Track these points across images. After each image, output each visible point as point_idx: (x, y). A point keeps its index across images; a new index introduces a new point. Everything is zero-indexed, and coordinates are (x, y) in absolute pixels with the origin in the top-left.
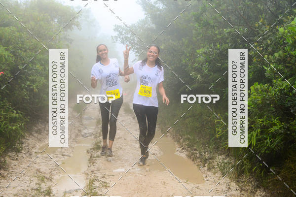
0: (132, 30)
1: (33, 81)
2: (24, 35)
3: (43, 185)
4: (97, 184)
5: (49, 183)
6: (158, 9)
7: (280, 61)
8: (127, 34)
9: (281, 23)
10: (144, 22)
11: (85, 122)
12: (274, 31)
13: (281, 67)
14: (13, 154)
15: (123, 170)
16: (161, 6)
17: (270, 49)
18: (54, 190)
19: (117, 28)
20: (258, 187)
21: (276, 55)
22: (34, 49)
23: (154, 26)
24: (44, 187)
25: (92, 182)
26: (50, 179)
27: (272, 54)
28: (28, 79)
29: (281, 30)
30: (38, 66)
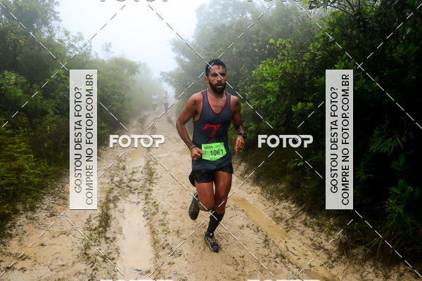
0: (171, 74)
1: (113, 105)
2: (107, 78)
3: (121, 164)
4: (151, 163)
5: (124, 163)
6: (186, 62)
7: (254, 90)
8: (167, 77)
9: (254, 69)
10: (178, 69)
11: (145, 129)
12: (251, 74)
13: (254, 93)
14: (103, 147)
15: (166, 155)
16: (187, 60)
17: (248, 83)
18: (127, 167)
19: (162, 73)
20: (242, 161)
21: (252, 86)
22: (113, 86)
23: (183, 72)
24: (121, 165)
25: (148, 162)
26: (125, 161)
27: (249, 86)
28: (110, 104)
29: (254, 72)
30: (116, 97)
